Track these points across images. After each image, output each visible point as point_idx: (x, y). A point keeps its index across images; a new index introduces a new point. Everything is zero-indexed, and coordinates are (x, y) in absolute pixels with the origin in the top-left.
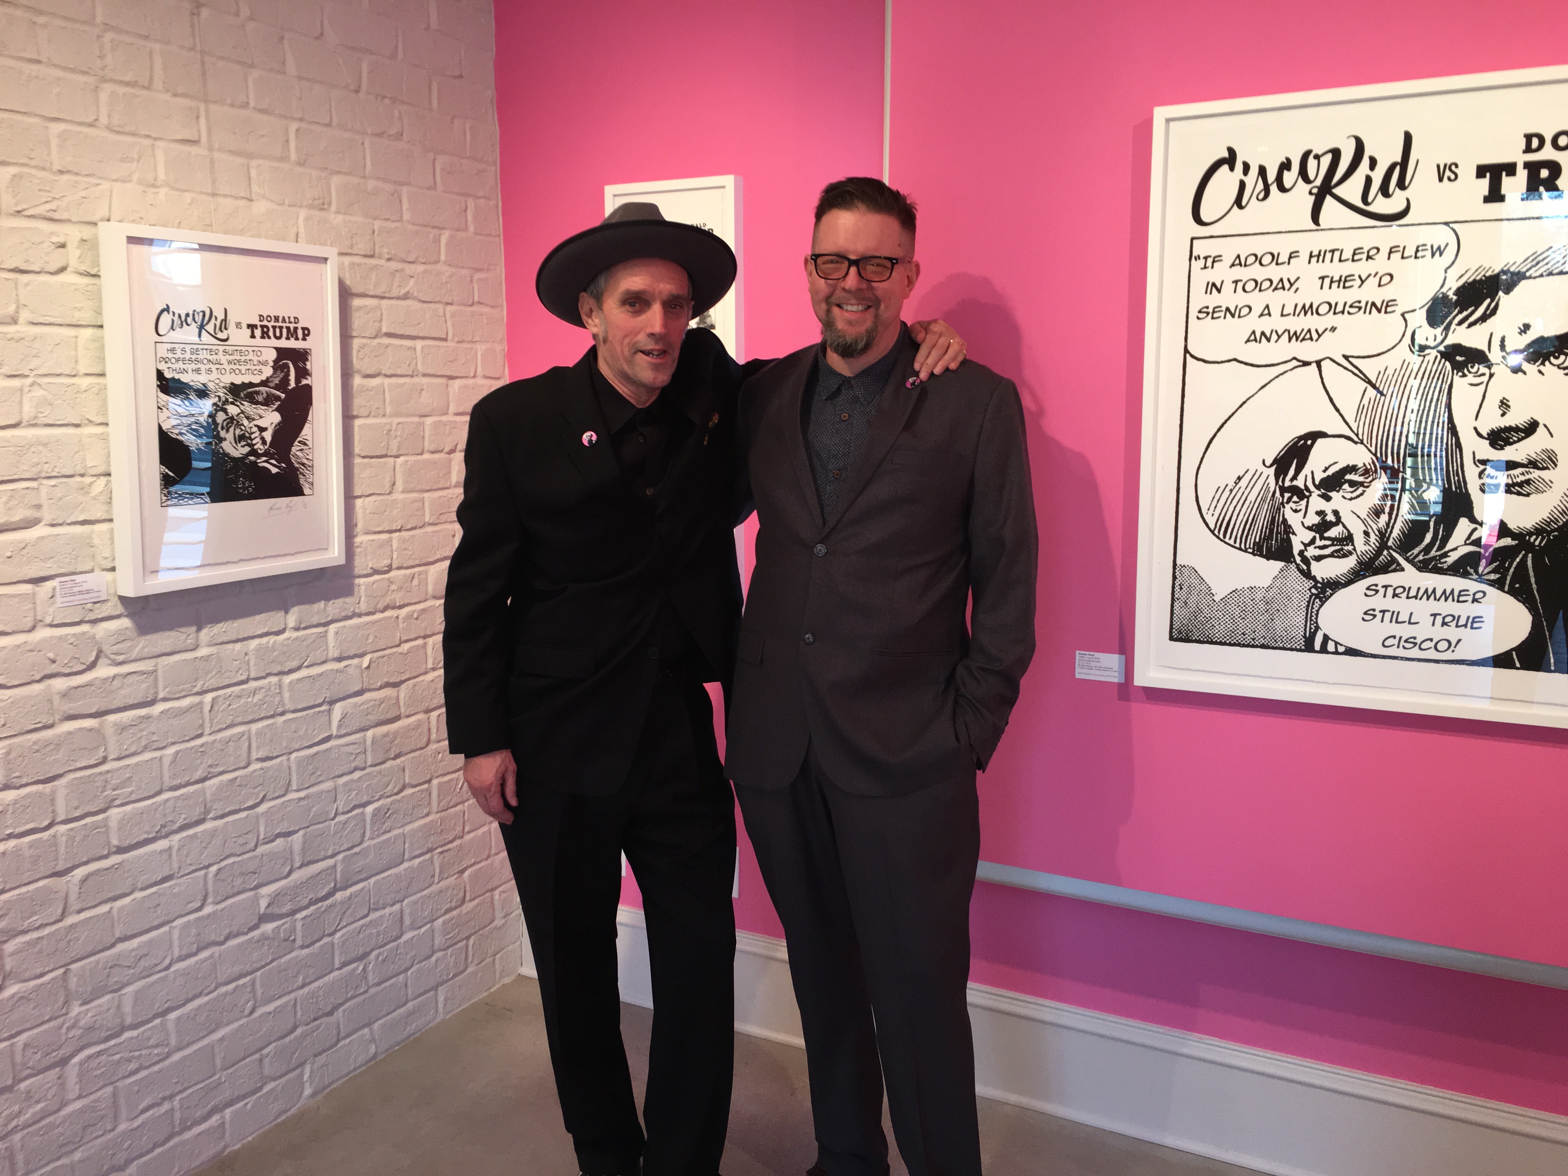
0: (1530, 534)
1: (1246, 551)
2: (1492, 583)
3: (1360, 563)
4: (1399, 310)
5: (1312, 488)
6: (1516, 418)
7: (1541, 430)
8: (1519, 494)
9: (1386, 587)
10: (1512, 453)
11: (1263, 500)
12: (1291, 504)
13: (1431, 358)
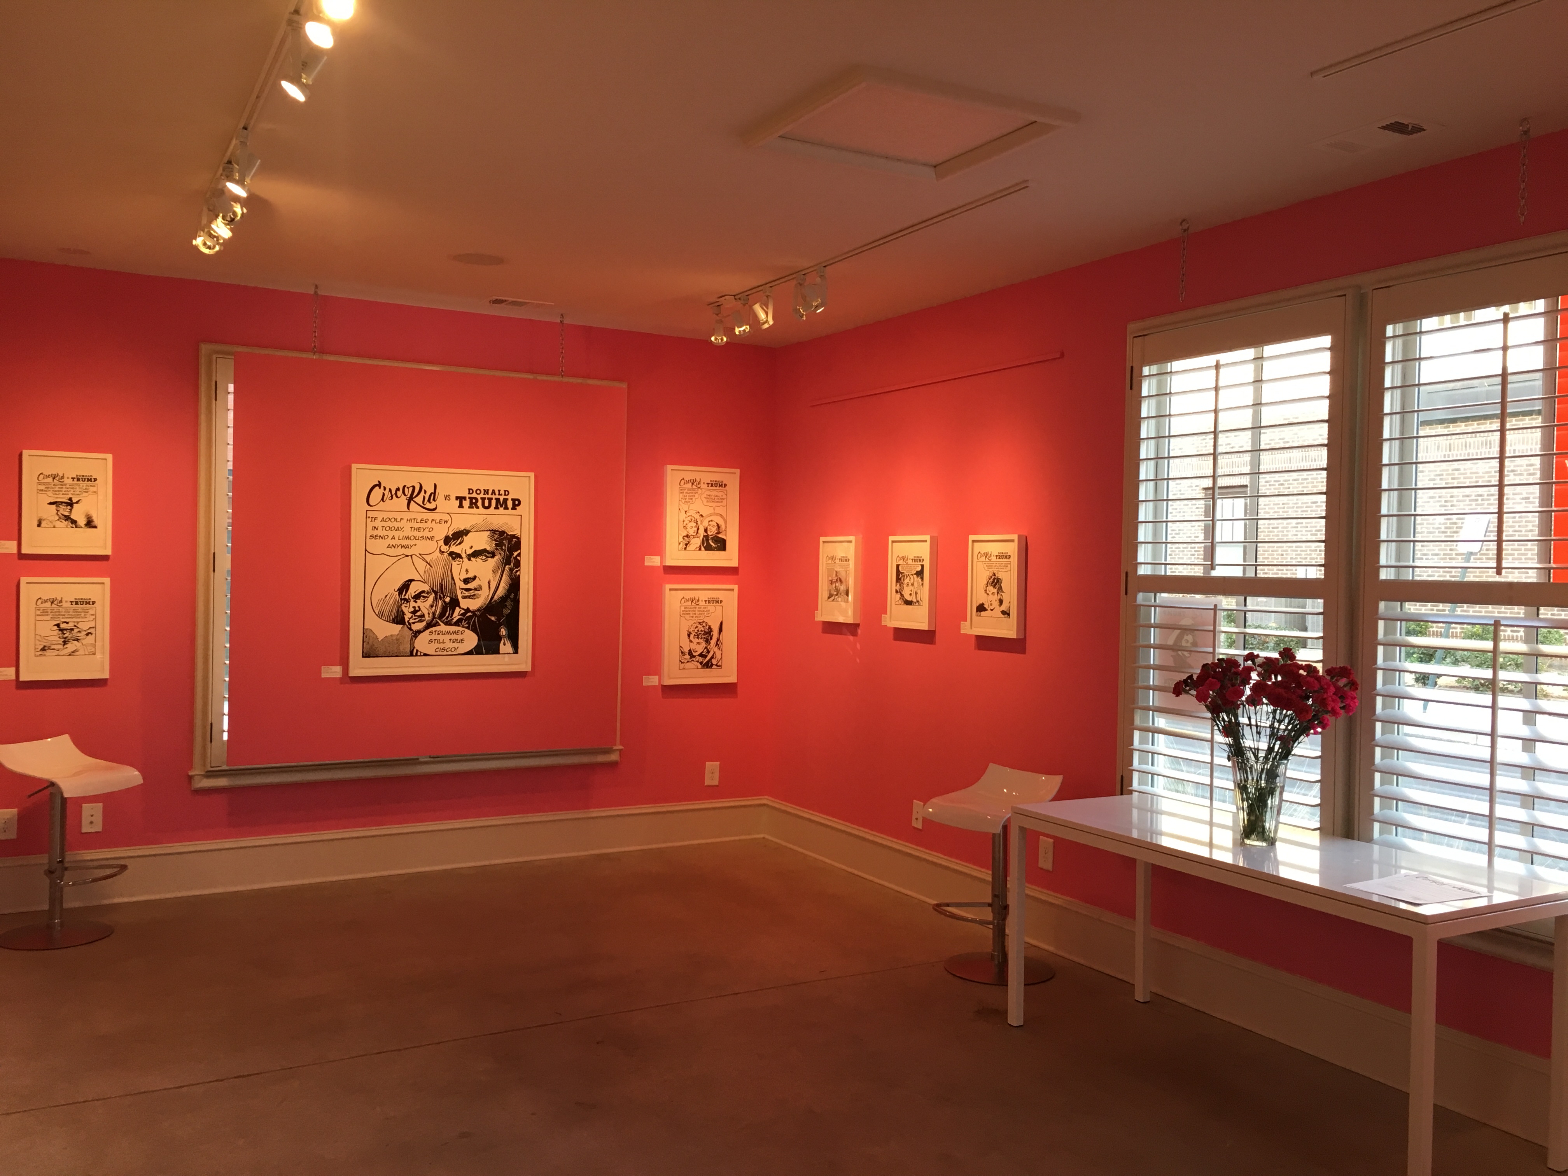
0: (476, 611)
1: (389, 622)
2: (466, 628)
3: (427, 624)
4: (435, 540)
5: (411, 598)
6: (470, 575)
7: (477, 578)
8: (472, 599)
9: (435, 631)
10: (469, 586)
11: (395, 603)
12: (404, 605)
13: (445, 555)
